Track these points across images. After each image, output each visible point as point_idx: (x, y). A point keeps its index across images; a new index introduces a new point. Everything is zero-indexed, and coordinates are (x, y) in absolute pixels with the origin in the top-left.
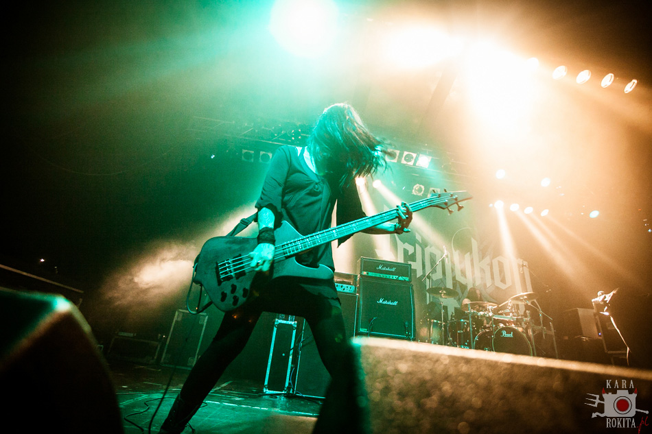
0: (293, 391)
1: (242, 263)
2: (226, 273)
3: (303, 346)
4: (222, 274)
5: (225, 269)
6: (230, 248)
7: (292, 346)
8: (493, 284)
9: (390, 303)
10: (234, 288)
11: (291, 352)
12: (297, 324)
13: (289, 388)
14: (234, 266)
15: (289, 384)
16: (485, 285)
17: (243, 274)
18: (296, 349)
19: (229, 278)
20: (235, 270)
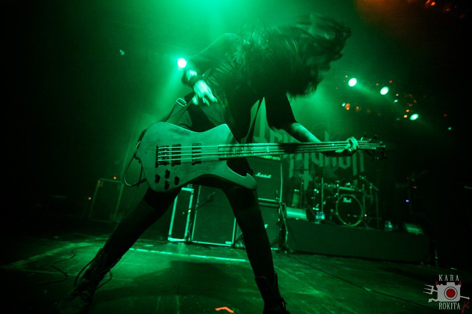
0: (191, 239)
1: (180, 153)
2: (164, 158)
3: (198, 207)
4: (159, 158)
5: (164, 154)
6: (172, 136)
7: (190, 207)
8: (338, 164)
9: (265, 176)
10: (168, 174)
11: (189, 211)
12: (194, 191)
13: (187, 237)
14: (173, 153)
15: (188, 233)
16: (332, 165)
17: (178, 163)
18: (193, 209)
19: (165, 163)
20: (173, 157)
